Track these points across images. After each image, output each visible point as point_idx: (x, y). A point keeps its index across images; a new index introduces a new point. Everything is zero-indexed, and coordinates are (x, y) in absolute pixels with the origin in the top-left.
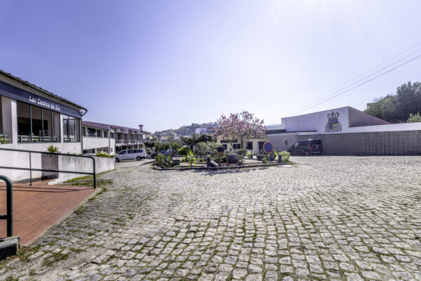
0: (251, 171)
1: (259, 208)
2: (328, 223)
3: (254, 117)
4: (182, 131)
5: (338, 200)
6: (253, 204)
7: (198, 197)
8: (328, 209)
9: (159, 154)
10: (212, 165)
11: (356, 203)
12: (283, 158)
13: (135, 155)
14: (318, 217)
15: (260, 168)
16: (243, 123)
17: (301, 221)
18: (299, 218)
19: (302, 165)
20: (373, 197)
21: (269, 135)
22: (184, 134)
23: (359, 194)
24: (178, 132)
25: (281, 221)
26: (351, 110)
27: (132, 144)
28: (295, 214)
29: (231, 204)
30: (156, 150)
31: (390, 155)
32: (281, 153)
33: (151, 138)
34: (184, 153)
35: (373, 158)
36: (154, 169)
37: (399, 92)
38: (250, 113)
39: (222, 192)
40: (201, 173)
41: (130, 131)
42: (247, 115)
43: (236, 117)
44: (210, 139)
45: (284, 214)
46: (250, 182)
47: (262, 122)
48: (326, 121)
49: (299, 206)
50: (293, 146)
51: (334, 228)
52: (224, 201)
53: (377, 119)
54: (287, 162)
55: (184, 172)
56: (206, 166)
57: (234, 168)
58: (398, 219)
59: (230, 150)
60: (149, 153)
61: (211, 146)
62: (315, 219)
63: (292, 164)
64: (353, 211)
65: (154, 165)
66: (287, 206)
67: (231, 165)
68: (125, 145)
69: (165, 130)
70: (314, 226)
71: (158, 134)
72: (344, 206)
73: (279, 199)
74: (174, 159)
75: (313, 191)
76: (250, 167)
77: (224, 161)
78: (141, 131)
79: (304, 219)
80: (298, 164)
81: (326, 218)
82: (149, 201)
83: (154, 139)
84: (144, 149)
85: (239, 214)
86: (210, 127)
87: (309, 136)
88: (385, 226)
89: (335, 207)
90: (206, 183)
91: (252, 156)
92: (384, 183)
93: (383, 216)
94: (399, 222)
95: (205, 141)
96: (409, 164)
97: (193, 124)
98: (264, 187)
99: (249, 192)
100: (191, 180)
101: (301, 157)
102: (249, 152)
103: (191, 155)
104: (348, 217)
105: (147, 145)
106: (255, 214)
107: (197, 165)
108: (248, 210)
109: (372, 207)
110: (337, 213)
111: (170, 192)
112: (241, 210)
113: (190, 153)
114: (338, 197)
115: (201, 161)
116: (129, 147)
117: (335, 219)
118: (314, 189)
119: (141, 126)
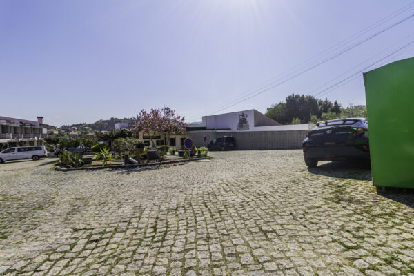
0: (172, 167)
1: (174, 203)
2: (232, 210)
3: (175, 113)
4: (98, 126)
5: (242, 189)
6: (168, 200)
7: (108, 199)
8: (234, 197)
9: (65, 152)
10: (131, 163)
11: (254, 190)
12: (202, 153)
13: (30, 154)
14: (225, 206)
15: (181, 163)
16: (164, 119)
17: (210, 212)
18: (209, 209)
19: (218, 159)
20: (266, 183)
21: (191, 132)
22: (101, 129)
23: (257, 182)
24: (93, 126)
25: (192, 215)
26: (256, 113)
27: (25, 140)
28: (206, 206)
29: (146, 203)
30: (61, 147)
31: (280, 149)
32: (201, 149)
33: (56, 132)
34: (97, 150)
35: (269, 152)
36: (56, 170)
37: (287, 101)
38: (171, 109)
39: (137, 191)
40: (116, 172)
41: (23, 123)
42: (169, 112)
43: (157, 113)
44: (130, 135)
45: (197, 207)
46: (168, 178)
47: (183, 119)
48: (238, 121)
49: (211, 198)
50: (211, 142)
51: (236, 214)
52: (138, 201)
53: (273, 120)
54: (205, 157)
55: (96, 172)
56: (123, 164)
57: (155, 165)
58: (281, 200)
59: (152, 147)
60: (52, 151)
61: (131, 143)
62: (222, 208)
63: (209, 158)
64: (252, 197)
65: (56, 165)
66: (200, 198)
67: (152, 162)
68: (13, 140)
69: (76, 124)
70: (221, 215)
71: (66, 129)
72: (245, 194)
73: (194, 193)
74: (84, 157)
75: (223, 183)
76: (171, 163)
77: (145, 157)
78: (40, 124)
79: (214, 209)
80: (214, 158)
81: (231, 206)
82: (38, 212)
83: (61, 134)
84: (44, 147)
85: (153, 212)
86: (131, 122)
87: (225, 134)
88: (272, 207)
89: (239, 195)
90: (120, 183)
91: (174, 152)
92: (275, 171)
93: (271, 199)
94: (281, 203)
95: (124, 138)
96: (291, 155)
97: (112, 119)
98: (182, 182)
99: (166, 188)
100: (103, 180)
101: (218, 152)
102: (171, 148)
103: (105, 152)
104: (248, 202)
105: (49, 141)
106: (169, 210)
107: (112, 163)
108: (162, 207)
109: (265, 192)
110: (240, 201)
111: (73, 196)
112: (155, 208)
113: (105, 150)
114: (242, 186)
115: (119, 158)
116: (21, 143)
117: (238, 206)
118: (225, 181)
119: (40, 118)
